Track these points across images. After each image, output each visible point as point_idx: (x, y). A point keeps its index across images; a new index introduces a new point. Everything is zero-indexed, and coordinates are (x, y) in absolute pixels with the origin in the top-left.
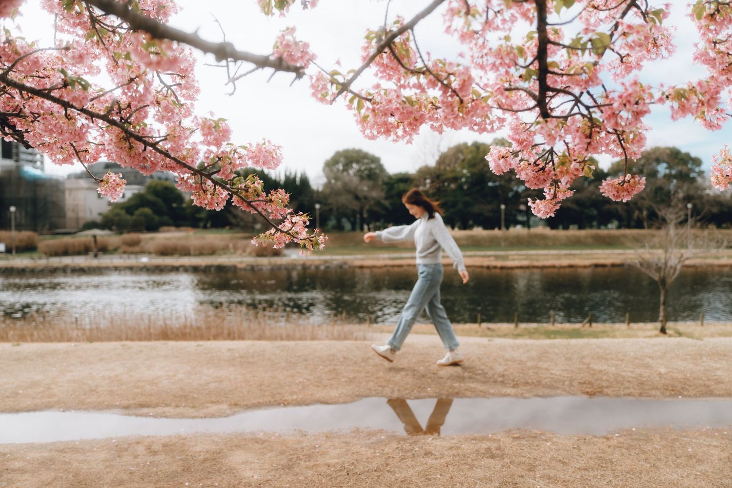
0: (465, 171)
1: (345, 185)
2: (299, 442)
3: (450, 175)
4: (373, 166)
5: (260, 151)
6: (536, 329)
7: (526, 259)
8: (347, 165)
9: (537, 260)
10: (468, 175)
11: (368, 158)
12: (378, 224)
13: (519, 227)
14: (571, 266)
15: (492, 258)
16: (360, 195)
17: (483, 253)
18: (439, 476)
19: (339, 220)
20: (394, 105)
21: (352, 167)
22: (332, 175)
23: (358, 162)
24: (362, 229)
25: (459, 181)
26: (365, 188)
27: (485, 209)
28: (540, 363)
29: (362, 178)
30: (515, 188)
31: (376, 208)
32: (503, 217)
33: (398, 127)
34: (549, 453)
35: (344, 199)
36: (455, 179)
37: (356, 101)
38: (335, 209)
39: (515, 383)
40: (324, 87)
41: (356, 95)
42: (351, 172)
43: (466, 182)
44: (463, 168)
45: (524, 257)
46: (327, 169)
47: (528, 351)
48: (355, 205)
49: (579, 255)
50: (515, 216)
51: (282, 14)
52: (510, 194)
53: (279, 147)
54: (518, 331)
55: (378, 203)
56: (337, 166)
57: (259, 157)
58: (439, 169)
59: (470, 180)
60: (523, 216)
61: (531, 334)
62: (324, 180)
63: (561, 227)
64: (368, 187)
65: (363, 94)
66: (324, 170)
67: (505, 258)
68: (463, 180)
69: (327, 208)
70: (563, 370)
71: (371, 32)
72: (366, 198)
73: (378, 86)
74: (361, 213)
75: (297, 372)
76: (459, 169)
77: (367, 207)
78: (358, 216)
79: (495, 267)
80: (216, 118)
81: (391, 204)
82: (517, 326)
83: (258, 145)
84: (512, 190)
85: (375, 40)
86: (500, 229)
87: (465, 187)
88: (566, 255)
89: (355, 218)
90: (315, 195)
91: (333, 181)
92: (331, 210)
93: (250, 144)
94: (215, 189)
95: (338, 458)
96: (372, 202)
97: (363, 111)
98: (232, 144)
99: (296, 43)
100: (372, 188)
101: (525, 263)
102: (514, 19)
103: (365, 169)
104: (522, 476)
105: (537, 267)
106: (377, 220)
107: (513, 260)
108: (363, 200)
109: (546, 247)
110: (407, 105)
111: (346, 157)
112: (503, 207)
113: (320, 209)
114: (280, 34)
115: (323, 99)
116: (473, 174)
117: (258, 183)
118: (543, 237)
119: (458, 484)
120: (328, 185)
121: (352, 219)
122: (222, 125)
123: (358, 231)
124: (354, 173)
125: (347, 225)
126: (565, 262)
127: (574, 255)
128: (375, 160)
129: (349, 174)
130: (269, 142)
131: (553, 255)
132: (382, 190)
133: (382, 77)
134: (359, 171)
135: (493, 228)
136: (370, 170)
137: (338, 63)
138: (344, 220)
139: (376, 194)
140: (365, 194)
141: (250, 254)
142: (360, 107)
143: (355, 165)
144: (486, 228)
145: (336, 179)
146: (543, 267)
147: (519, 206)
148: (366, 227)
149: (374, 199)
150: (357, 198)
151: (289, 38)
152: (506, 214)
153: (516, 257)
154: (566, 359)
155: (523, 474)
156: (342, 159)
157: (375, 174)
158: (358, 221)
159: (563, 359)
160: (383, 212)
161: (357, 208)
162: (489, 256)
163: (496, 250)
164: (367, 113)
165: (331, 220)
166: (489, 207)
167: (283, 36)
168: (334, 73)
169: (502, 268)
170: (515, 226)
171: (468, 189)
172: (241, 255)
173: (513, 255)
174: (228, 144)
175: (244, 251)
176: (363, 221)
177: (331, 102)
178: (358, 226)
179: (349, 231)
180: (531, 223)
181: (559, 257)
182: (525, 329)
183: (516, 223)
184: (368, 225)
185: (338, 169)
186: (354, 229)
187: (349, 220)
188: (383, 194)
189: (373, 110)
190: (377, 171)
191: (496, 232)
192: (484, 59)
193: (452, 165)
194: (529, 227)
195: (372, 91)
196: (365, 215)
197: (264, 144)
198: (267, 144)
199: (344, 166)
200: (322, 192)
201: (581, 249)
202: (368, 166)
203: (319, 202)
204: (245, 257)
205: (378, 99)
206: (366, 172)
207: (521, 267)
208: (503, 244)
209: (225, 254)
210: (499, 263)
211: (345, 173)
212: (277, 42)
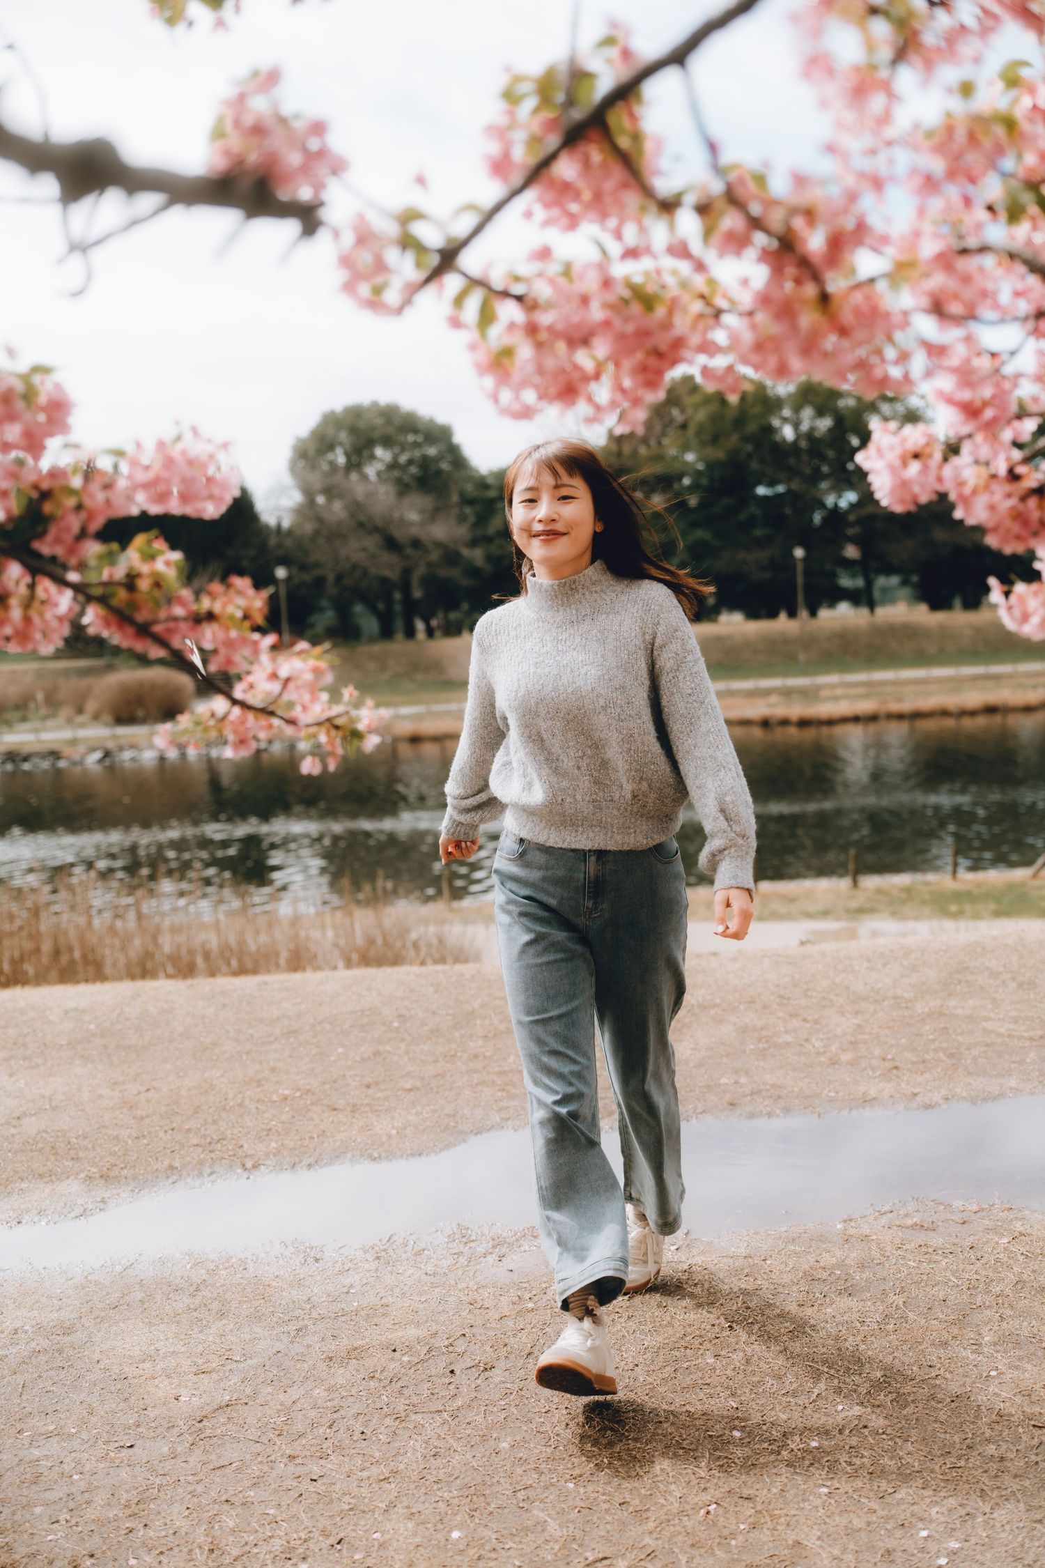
0: (690, 457)
1: (356, 508)
2: (300, 1283)
3: (647, 471)
4: (432, 451)
5: (169, 462)
6: (908, 890)
7: (866, 696)
8: (360, 452)
9: (899, 700)
10: (700, 466)
11: (415, 431)
12: (453, 616)
13: (844, 608)
14: (991, 710)
15: (774, 699)
16: (399, 534)
17: (748, 684)
18: (711, 1360)
19: (343, 611)
20: (597, 313)
21: (372, 457)
22: (316, 480)
23: (387, 442)
24: (410, 633)
25: (676, 486)
26: (414, 516)
27: (752, 560)
28: (952, 1003)
29: (403, 489)
30: (830, 500)
31: (444, 573)
32: (800, 580)
33: (597, 376)
34: (1010, 1267)
35: (358, 550)
36: (665, 482)
37: (473, 303)
38: (331, 577)
39: (888, 1065)
40: (380, 266)
41: (475, 283)
42: (371, 471)
43: (693, 488)
44: (685, 448)
45: (861, 690)
46: (301, 463)
47: (914, 968)
48: (388, 566)
49: (1010, 676)
50: (834, 575)
51: (220, 24)
52: (817, 518)
53: (225, 446)
54: (860, 899)
55: (451, 557)
56: (330, 456)
57: (168, 481)
58: (619, 454)
59: (704, 481)
60: (854, 576)
61: (897, 905)
62: (295, 498)
63: (957, 602)
64: (422, 511)
65: (498, 283)
66: (293, 469)
67: (808, 694)
68: (686, 481)
69: (307, 577)
70: (1015, 1020)
71: (517, 79)
72: (416, 543)
73: (544, 254)
74: (406, 587)
75: (273, 1070)
76: (672, 452)
77: (420, 571)
78: (397, 596)
79: (785, 722)
80: (23, 366)
81: (489, 558)
82: (855, 883)
83: (161, 445)
84: (822, 505)
85: (530, 103)
86: (792, 614)
87: (693, 501)
88: (975, 678)
89: (389, 602)
90: (273, 542)
91: (321, 500)
92: (320, 582)
93: (138, 445)
94: (32, 587)
95: (418, 1325)
96: (435, 556)
97: (496, 332)
98: (76, 446)
99: (283, 121)
100: (434, 514)
101: (866, 706)
102: (989, 22)
103: (410, 462)
104: (945, 1344)
105: (900, 717)
106: (452, 605)
107: (836, 699)
108: (409, 551)
109: (922, 658)
110: (636, 308)
111: (353, 430)
112: (799, 553)
113: (289, 579)
114: (230, 92)
115: (375, 303)
116: (711, 466)
117: (168, 563)
118: (909, 633)
119: (770, 1381)
120: (308, 509)
121: (381, 606)
122: (45, 388)
123: (400, 636)
124: (379, 474)
125: (370, 624)
126: (974, 698)
127: (996, 678)
128: (440, 435)
129: (365, 477)
130: (195, 430)
131: (940, 681)
132: (462, 519)
133: (547, 223)
134: (393, 466)
135: (773, 615)
136: (425, 463)
137: (420, 181)
138: (358, 608)
139: (441, 531)
140: (414, 531)
141: (96, 717)
142: (486, 317)
143: (379, 452)
144: (753, 614)
145: (329, 491)
146: (917, 715)
147: (842, 548)
148: (420, 626)
149: (439, 545)
150: (391, 544)
151: (259, 105)
152: (807, 573)
153: (839, 692)
154: (1020, 985)
155: (946, 1336)
156: (343, 436)
157: (439, 472)
158: (398, 608)
159: (1013, 985)
160: (465, 582)
161: (393, 574)
162: (767, 693)
163: (785, 674)
164: (508, 340)
165: (322, 610)
166: (763, 555)
167: (241, 98)
168: (409, 217)
169: (804, 723)
170: (832, 603)
171: (701, 505)
172: (69, 721)
173: (832, 686)
174: (66, 446)
175: (80, 711)
176: (412, 609)
177: (399, 311)
178: (399, 624)
179: (372, 640)
180: (877, 594)
181: (957, 684)
182: (879, 891)
183: (835, 596)
184: (427, 621)
185: (332, 464)
186: (387, 633)
187: (373, 609)
188: (463, 532)
189: (532, 329)
190: (445, 466)
191: (782, 624)
192: (882, 158)
193: (653, 443)
194: (871, 605)
195: (525, 269)
196: (417, 594)
197: (178, 438)
198: (188, 436)
199: (347, 455)
200: (290, 532)
201: (1015, 660)
202: (417, 454)
203: (284, 561)
204: (82, 726)
205: (543, 291)
206: (413, 470)
207: (856, 719)
208: (802, 657)
209: (24, 719)
210: (795, 710)
211: (354, 476)
212: (220, 121)
